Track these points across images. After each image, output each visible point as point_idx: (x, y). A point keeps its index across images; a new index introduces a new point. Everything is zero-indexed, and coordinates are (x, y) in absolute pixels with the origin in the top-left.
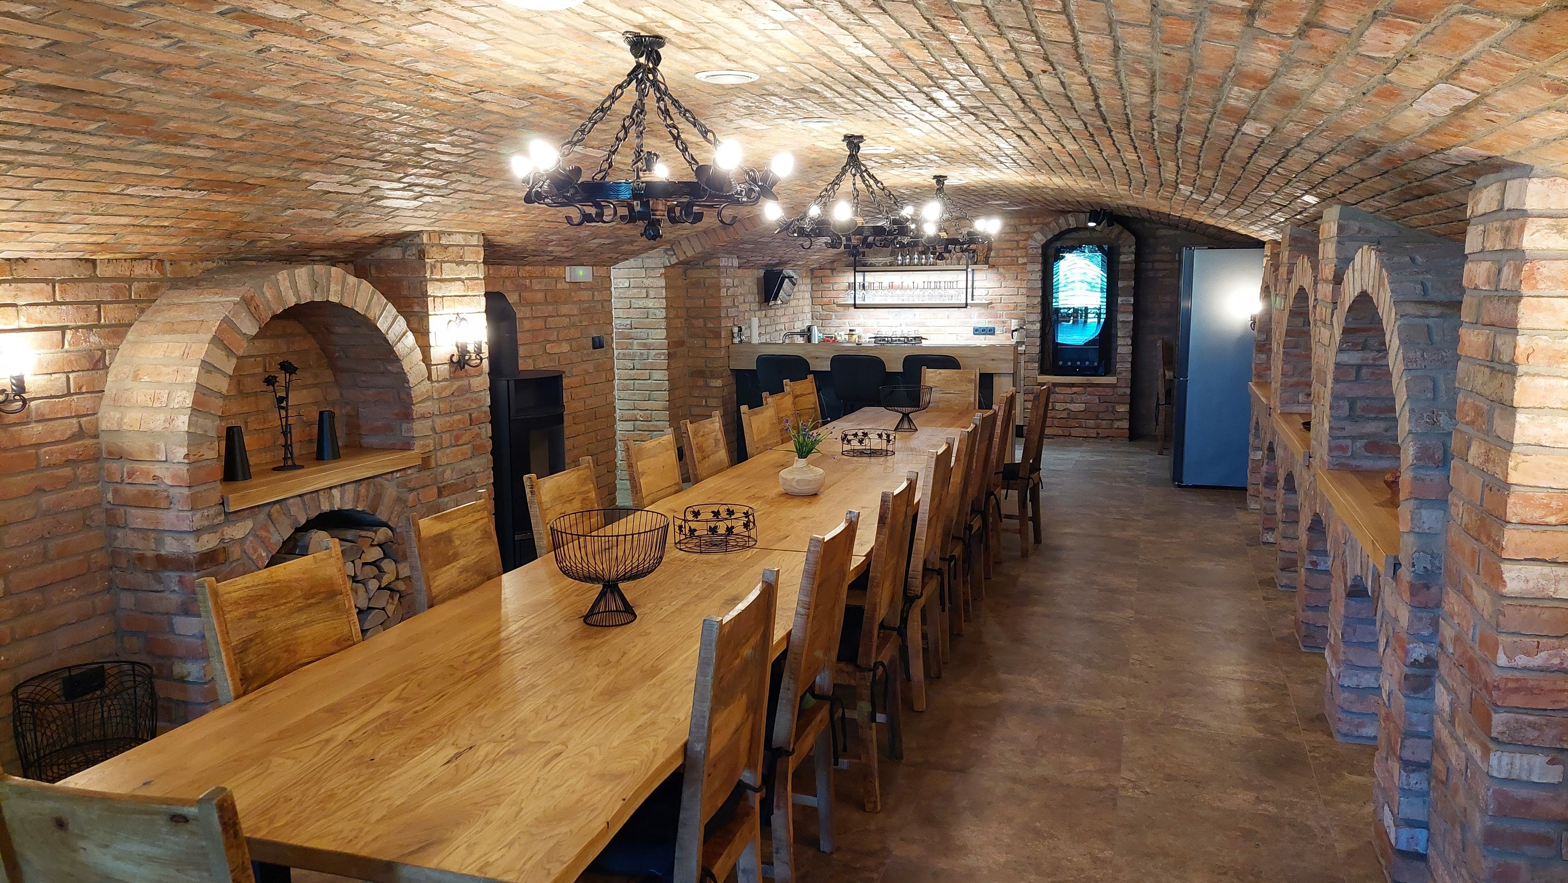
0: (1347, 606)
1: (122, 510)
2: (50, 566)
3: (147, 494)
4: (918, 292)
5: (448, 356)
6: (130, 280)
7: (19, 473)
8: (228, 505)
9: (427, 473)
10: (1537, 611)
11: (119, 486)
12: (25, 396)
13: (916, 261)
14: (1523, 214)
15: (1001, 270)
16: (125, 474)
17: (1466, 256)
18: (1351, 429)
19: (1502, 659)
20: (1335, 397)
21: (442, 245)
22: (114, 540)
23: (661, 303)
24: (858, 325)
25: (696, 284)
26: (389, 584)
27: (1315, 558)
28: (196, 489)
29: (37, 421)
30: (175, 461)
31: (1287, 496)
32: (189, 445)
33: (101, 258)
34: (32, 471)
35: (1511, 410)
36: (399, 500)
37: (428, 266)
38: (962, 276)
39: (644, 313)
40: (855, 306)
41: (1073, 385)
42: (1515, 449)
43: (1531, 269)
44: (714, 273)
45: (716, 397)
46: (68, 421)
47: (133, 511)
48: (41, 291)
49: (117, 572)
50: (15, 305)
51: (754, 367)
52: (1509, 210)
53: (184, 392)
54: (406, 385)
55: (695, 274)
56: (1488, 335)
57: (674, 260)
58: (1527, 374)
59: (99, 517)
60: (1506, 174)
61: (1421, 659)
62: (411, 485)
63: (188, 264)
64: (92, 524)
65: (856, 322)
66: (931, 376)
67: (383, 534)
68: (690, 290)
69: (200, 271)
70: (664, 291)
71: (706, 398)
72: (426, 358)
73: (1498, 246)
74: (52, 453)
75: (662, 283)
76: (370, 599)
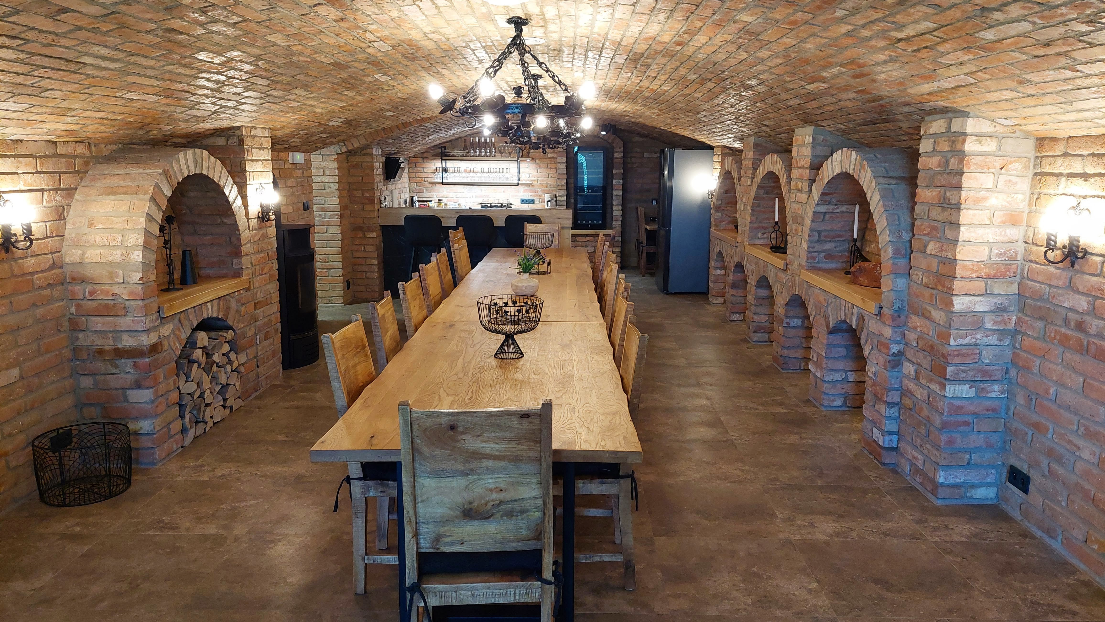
0: (828, 338)
1: (84, 319)
2: (41, 358)
3: (107, 306)
4: (485, 175)
5: (257, 213)
6: (74, 157)
7: (23, 293)
8: (163, 313)
9: (249, 293)
10: (967, 318)
11: (80, 302)
12: (32, 237)
13: (483, 153)
14: (964, 134)
15: (537, 161)
16: (87, 293)
17: (920, 154)
18: (818, 247)
19: (952, 342)
20: (811, 230)
21: (252, 136)
22: (76, 341)
23: (335, 179)
24: (443, 197)
25: (356, 166)
26: (237, 368)
27: (788, 320)
28: (146, 302)
29: (31, 256)
30: (132, 282)
31: (757, 290)
32: (143, 271)
33: (61, 140)
34: (29, 292)
35: (958, 225)
36: (238, 311)
37: (246, 150)
38: (514, 165)
39: (322, 186)
40: (443, 183)
41: (587, 236)
42: (959, 243)
43: (968, 160)
44: (368, 159)
45: (372, 245)
46: (45, 256)
47: (94, 319)
48: (30, 164)
49: (78, 363)
50: (16, 173)
51: (402, 223)
52: (954, 132)
53: (136, 235)
54: (237, 232)
55: (355, 159)
56: (940, 192)
57: (344, 149)
58: (965, 208)
59: (66, 325)
60: (950, 115)
61: (896, 352)
62: (243, 301)
63: (103, 146)
64: (61, 330)
65: (441, 194)
66: (530, 228)
67: (229, 335)
68: (351, 170)
69: (109, 151)
70: (337, 171)
71: (364, 245)
72: (247, 215)
73: (947, 149)
74: (40, 279)
75: (335, 165)
76: (228, 378)
